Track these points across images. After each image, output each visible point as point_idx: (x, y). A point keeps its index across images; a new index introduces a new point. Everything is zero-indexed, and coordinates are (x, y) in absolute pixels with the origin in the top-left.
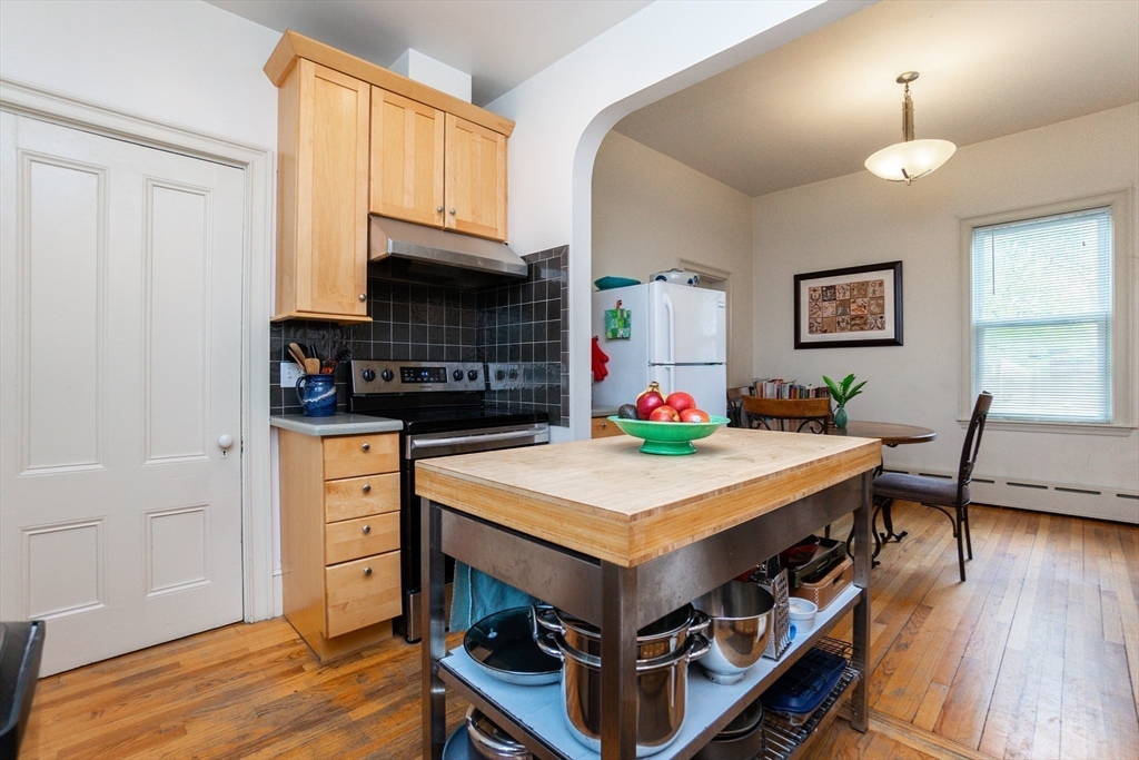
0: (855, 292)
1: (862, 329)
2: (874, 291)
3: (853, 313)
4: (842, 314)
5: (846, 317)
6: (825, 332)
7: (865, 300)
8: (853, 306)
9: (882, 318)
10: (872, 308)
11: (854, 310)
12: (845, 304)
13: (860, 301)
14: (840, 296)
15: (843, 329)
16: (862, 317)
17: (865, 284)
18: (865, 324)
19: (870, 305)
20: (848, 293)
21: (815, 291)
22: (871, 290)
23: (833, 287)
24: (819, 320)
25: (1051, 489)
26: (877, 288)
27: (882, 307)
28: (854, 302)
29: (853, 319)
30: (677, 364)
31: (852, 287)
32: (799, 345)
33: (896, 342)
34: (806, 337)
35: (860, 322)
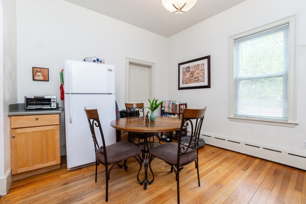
0: (196, 68)
1: (198, 82)
2: (201, 67)
3: (195, 76)
4: (192, 77)
5: (193, 78)
6: (187, 83)
7: (199, 71)
8: (195, 74)
9: (204, 77)
10: (201, 74)
11: (195, 75)
12: (192, 73)
13: (197, 72)
14: (191, 70)
15: (192, 82)
16: (198, 78)
17: (198, 65)
18: (199, 80)
19: (200, 73)
20: (193, 69)
21: (184, 69)
22: (200, 67)
23: (189, 67)
24: (185, 79)
25: (261, 148)
26: (202, 66)
27: (204, 73)
28: (195, 72)
29: (195, 78)
30: (72, 94)
31: (195, 67)
32: (180, 89)
33: (208, 87)
34: (182, 86)
35: (197, 80)
